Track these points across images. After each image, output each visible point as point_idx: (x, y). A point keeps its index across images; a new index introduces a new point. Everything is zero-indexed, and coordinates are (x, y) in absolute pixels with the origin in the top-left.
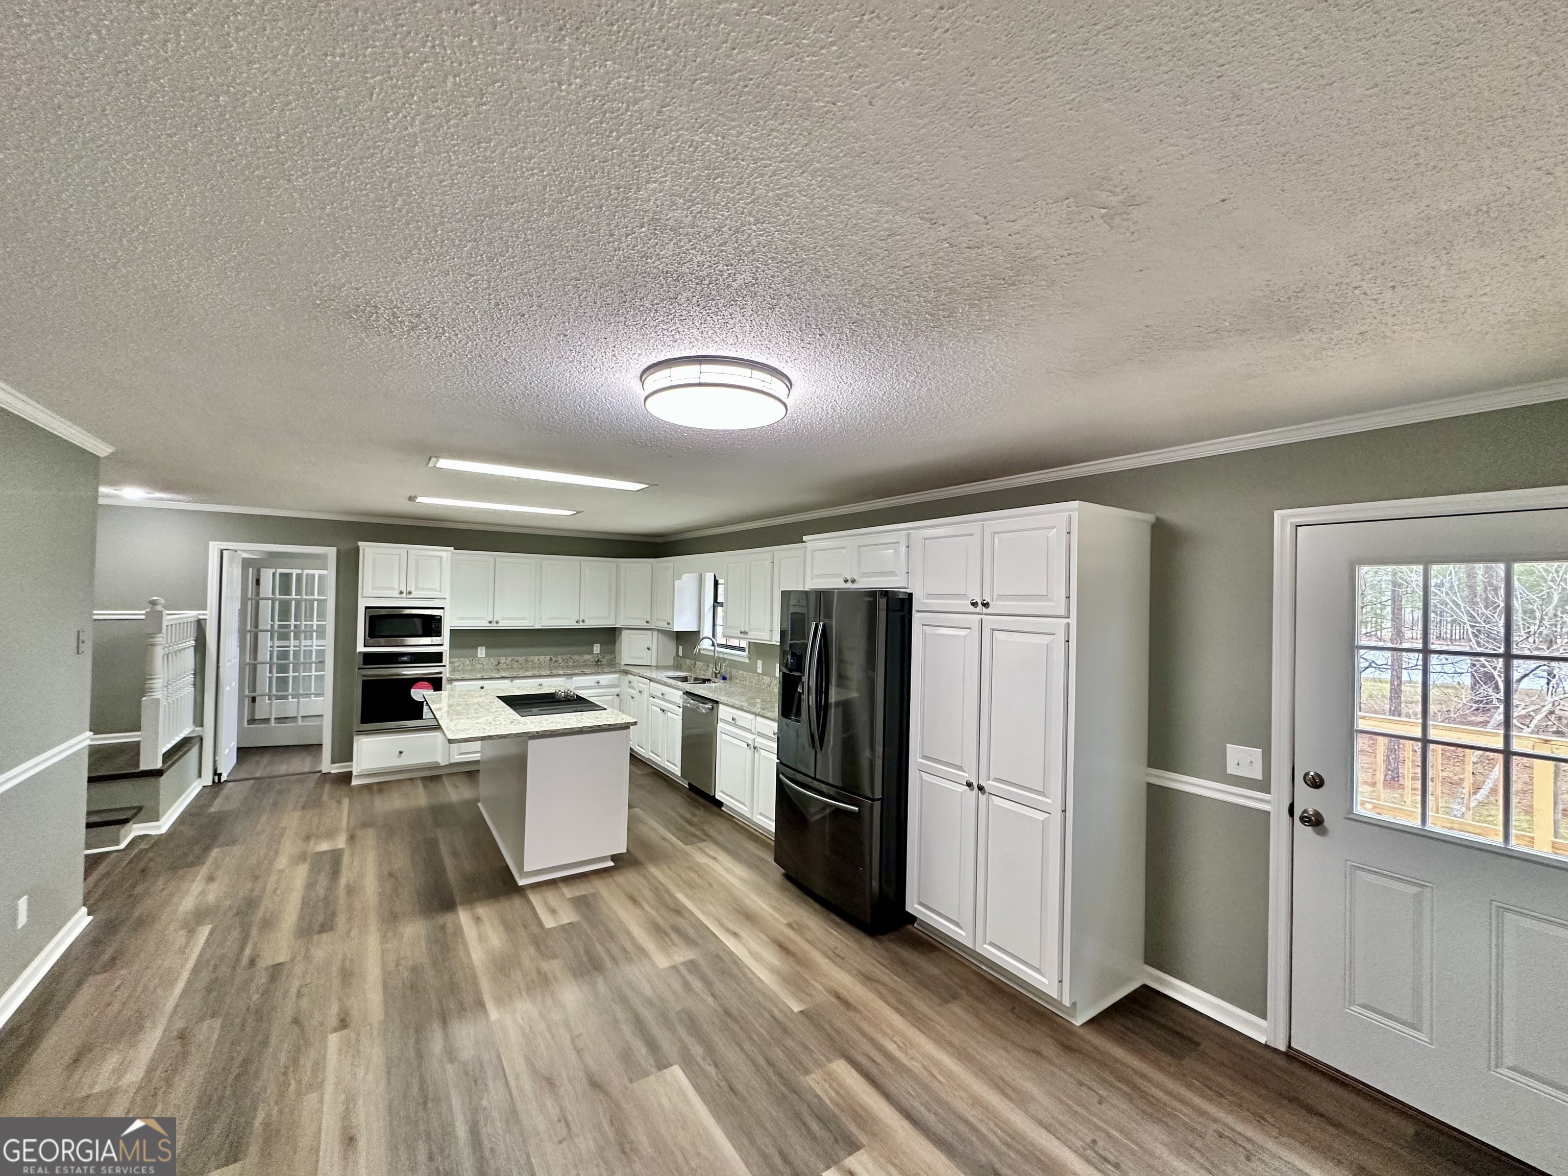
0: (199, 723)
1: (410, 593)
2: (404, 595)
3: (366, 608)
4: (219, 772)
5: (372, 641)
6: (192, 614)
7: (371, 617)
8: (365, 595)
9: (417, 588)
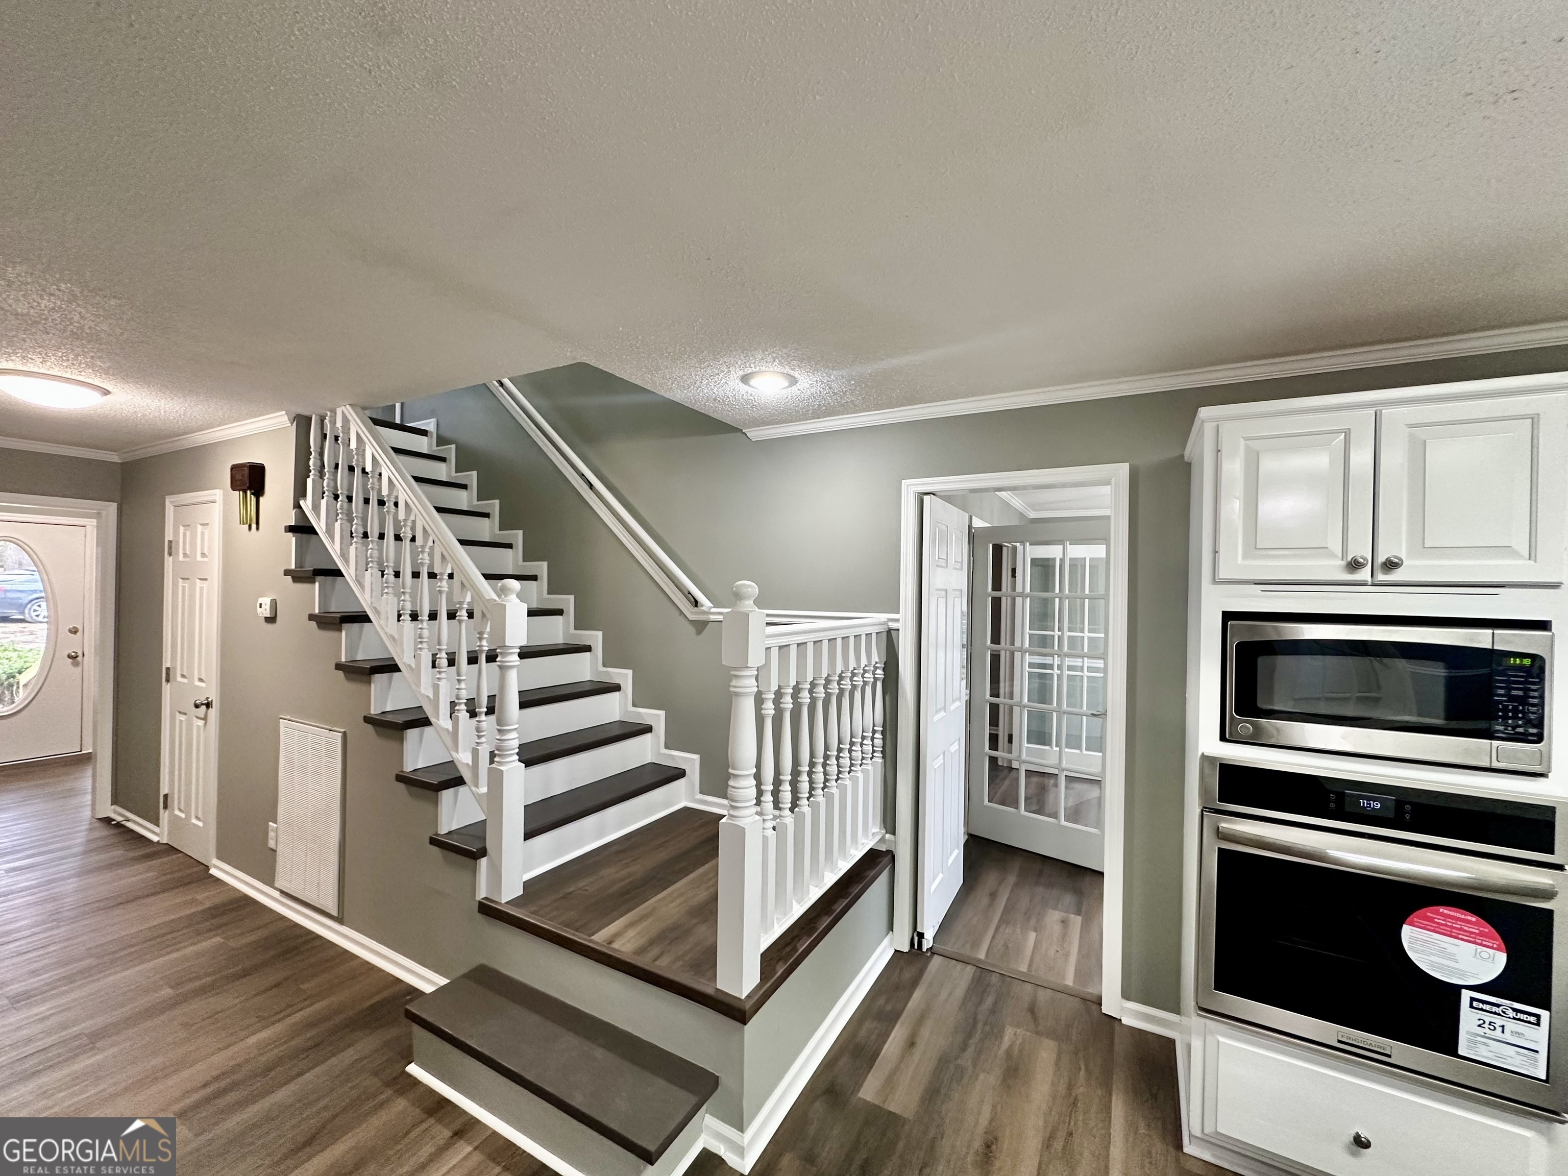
0: (889, 826)
1: (1391, 565)
2: (1364, 574)
3: (1228, 616)
4: (919, 930)
5: (1246, 726)
6: (874, 621)
7: (1242, 647)
8: (1223, 574)
9: (1422, 547)
